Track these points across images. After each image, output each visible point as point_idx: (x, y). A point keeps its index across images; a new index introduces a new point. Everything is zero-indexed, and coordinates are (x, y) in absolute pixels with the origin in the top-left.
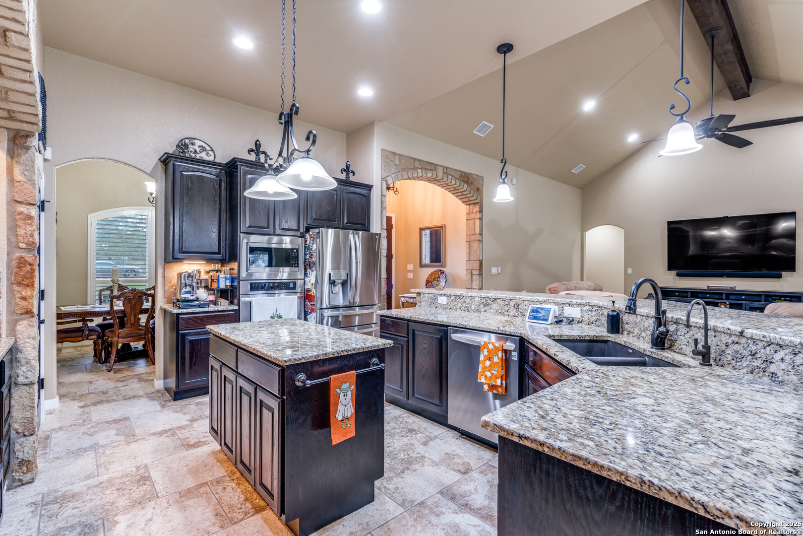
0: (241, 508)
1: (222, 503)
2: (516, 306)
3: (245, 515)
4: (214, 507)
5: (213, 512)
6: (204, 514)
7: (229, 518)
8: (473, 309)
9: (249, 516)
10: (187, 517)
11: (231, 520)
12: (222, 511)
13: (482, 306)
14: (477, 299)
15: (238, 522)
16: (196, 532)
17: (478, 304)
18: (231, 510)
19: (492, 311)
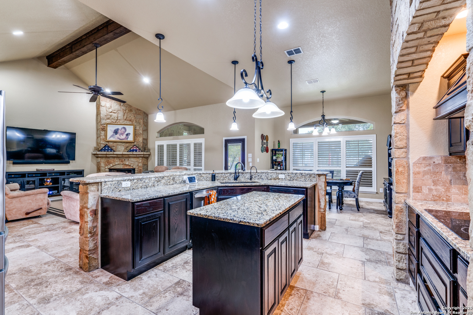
0: (297, 293)
1: (301, 302)
2: (173, 179)
3: (299, 290)
4: (306, 304)
5: (309, 302)
6: (313, 304)
7: (306, 294)
8: (150, 185)
9: (298, 288)
10: (321, 309)
11: (306, 293)
12: (305, 299)
13: (156, 182)
14: (153, 179)
15: (305, 289)
16: (323, 299)
17: (154, 182)
18: (302, 296)
19: (161, 184)
